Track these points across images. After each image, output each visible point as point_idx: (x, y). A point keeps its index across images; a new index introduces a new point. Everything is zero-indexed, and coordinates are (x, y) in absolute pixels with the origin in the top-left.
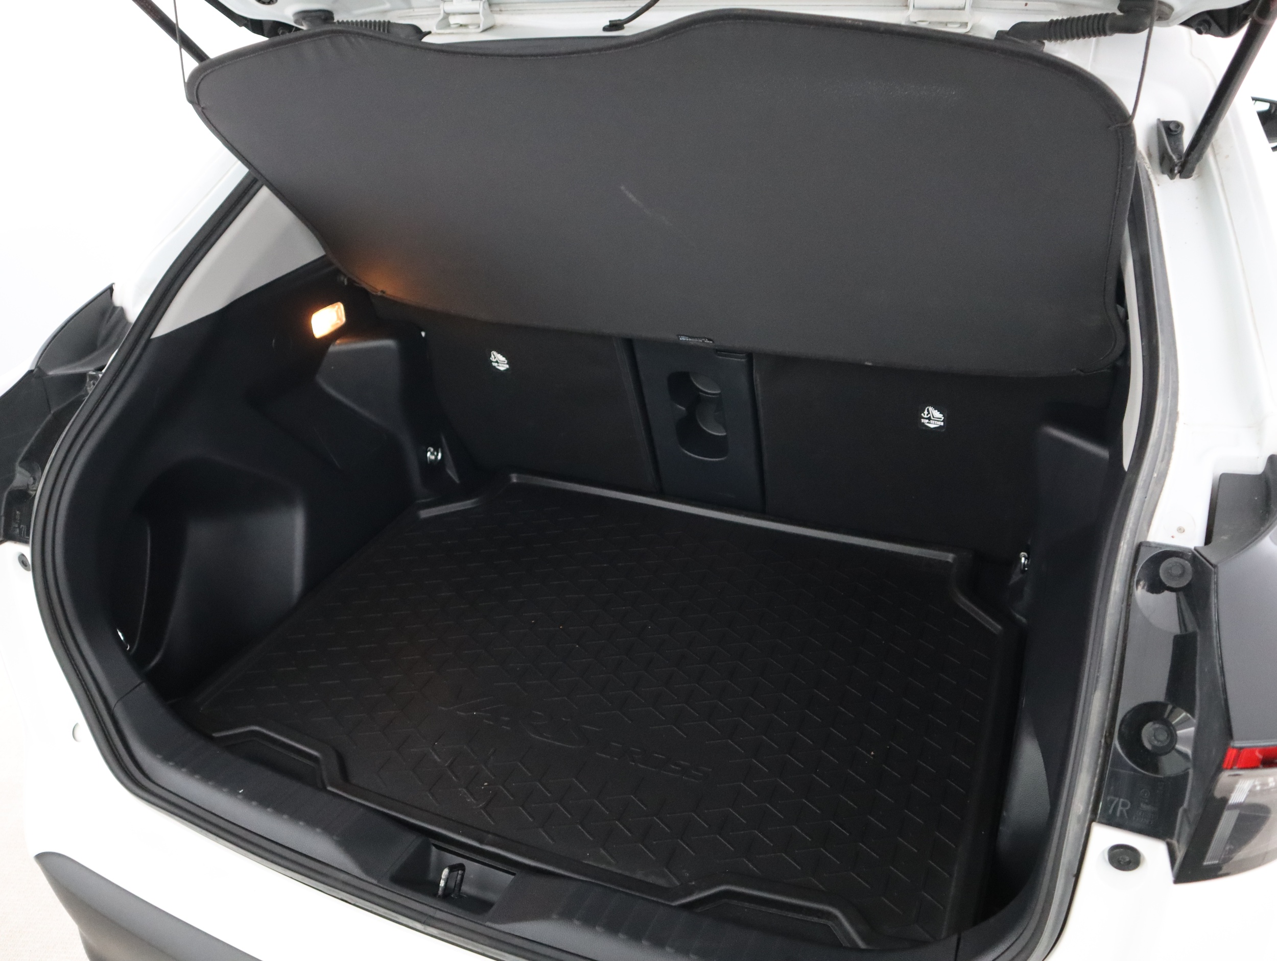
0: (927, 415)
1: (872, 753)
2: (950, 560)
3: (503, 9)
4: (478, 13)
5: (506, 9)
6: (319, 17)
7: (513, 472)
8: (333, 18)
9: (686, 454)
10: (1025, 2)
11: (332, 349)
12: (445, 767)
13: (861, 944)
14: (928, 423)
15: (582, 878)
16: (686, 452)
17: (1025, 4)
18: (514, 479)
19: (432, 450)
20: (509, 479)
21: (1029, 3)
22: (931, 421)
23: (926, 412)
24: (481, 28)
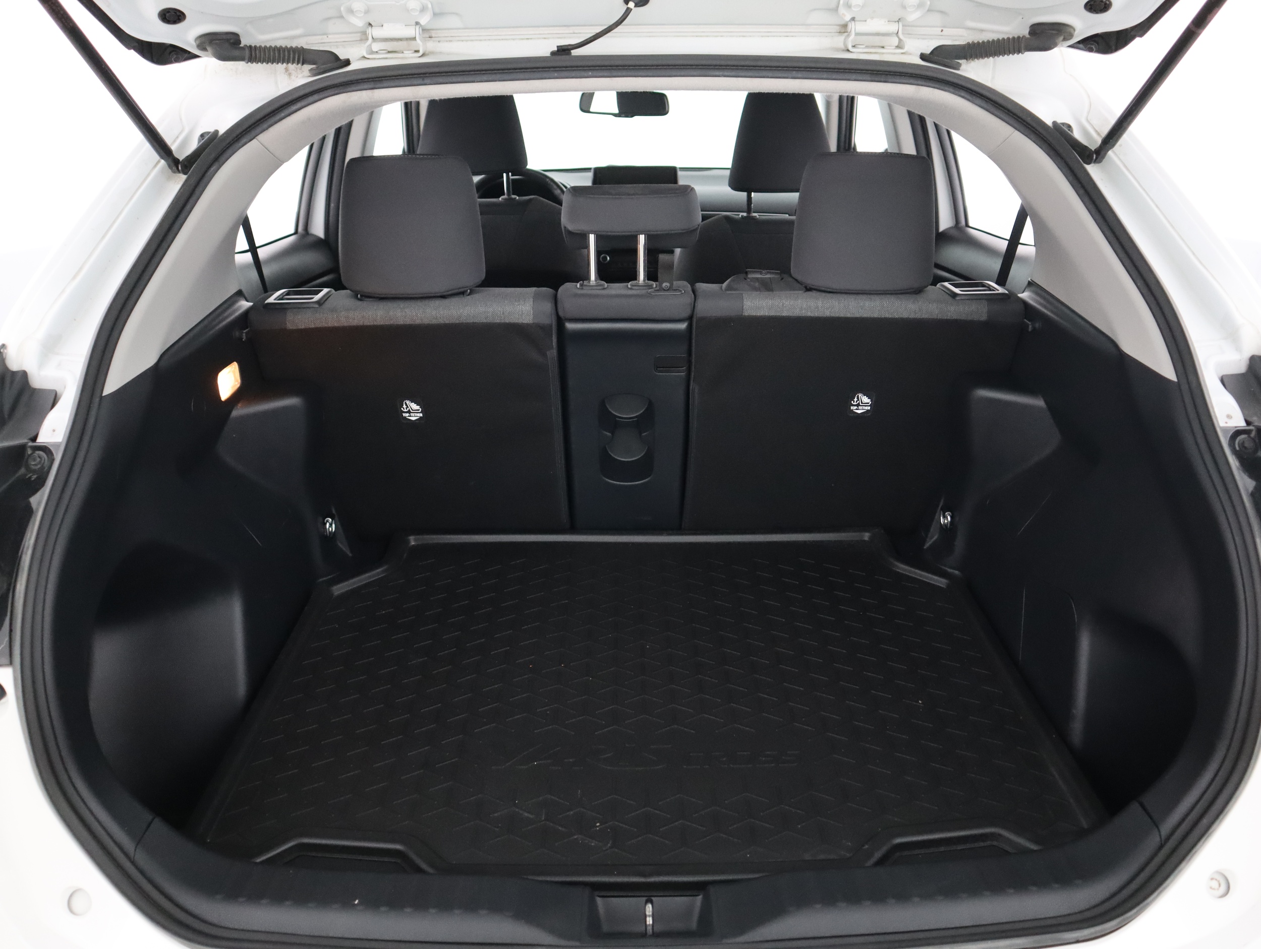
0: (856, 402)
1: (920, 702)
2: (866, 538)
3: (433, 35)
4: (414, 39)
5: (436, 36)
6: (228, 40)
7: (410, 535)
8: (240, 42)
9: (609, 483)
10: (941, 29)
11: (236, 413)
12: (543, 821)
13: (1034, 847)
14: (856, 409)
15: (757, 876)
16: (607, 480)
17: (941, 30)
18: (413, 541)
19: (330, 520)
20: (408, 542)
21: (944, 29)
22: (859, 407)
23: (856, 400)
24: (421, 53)
